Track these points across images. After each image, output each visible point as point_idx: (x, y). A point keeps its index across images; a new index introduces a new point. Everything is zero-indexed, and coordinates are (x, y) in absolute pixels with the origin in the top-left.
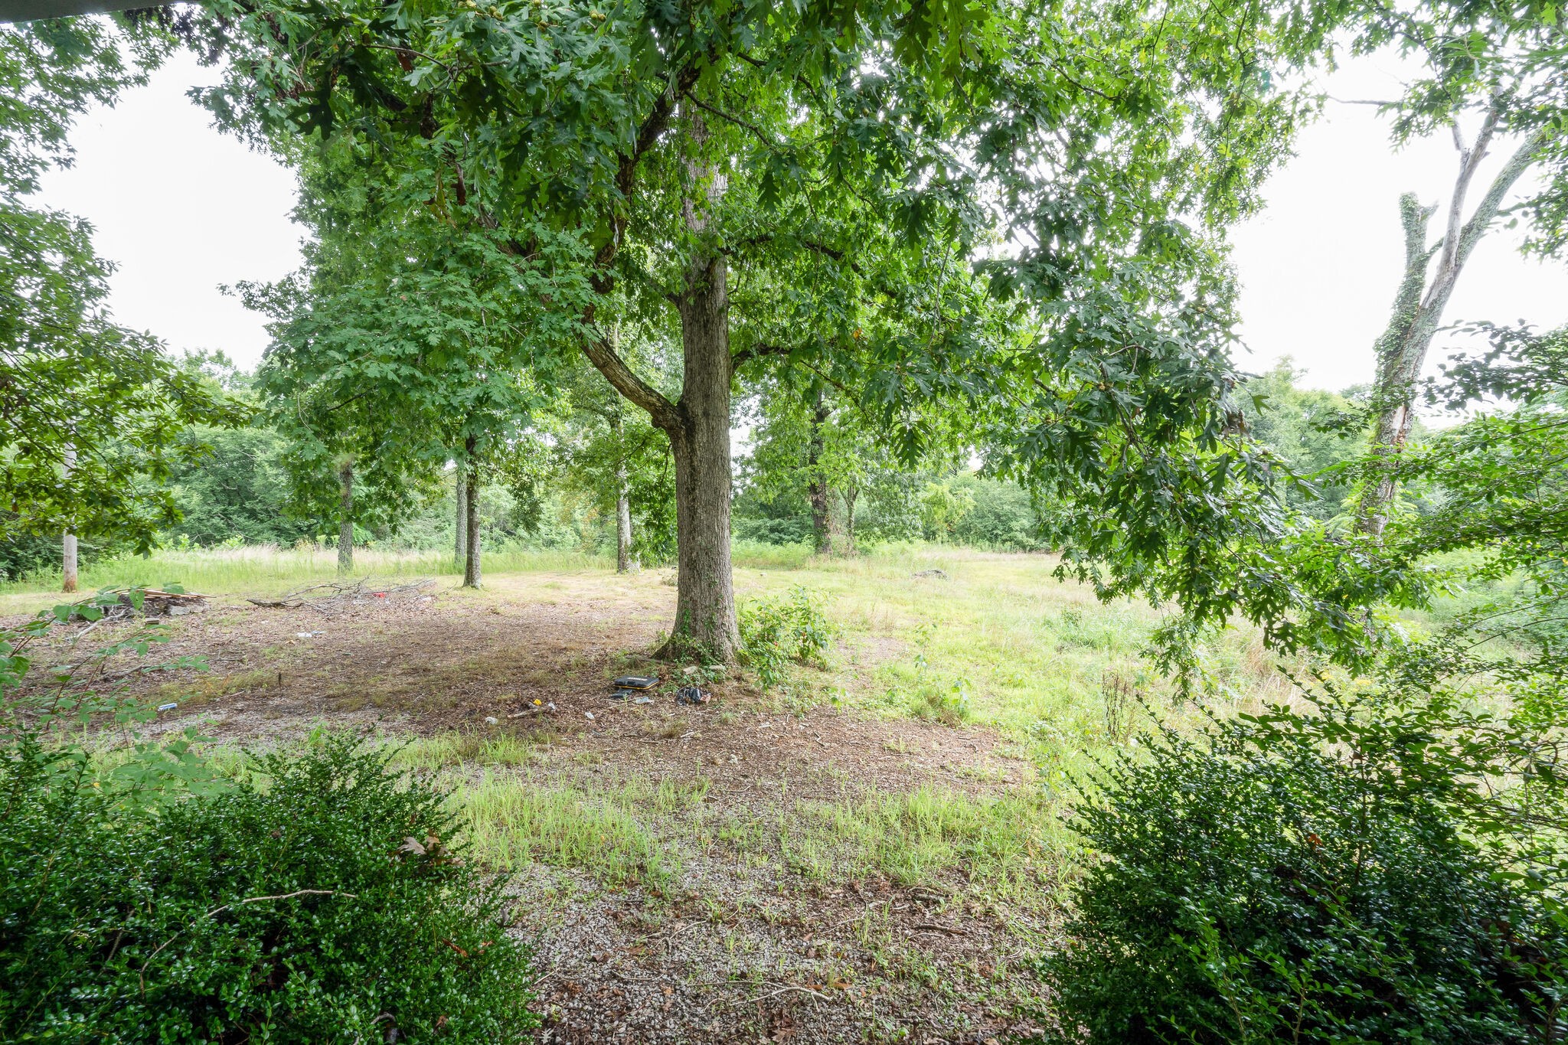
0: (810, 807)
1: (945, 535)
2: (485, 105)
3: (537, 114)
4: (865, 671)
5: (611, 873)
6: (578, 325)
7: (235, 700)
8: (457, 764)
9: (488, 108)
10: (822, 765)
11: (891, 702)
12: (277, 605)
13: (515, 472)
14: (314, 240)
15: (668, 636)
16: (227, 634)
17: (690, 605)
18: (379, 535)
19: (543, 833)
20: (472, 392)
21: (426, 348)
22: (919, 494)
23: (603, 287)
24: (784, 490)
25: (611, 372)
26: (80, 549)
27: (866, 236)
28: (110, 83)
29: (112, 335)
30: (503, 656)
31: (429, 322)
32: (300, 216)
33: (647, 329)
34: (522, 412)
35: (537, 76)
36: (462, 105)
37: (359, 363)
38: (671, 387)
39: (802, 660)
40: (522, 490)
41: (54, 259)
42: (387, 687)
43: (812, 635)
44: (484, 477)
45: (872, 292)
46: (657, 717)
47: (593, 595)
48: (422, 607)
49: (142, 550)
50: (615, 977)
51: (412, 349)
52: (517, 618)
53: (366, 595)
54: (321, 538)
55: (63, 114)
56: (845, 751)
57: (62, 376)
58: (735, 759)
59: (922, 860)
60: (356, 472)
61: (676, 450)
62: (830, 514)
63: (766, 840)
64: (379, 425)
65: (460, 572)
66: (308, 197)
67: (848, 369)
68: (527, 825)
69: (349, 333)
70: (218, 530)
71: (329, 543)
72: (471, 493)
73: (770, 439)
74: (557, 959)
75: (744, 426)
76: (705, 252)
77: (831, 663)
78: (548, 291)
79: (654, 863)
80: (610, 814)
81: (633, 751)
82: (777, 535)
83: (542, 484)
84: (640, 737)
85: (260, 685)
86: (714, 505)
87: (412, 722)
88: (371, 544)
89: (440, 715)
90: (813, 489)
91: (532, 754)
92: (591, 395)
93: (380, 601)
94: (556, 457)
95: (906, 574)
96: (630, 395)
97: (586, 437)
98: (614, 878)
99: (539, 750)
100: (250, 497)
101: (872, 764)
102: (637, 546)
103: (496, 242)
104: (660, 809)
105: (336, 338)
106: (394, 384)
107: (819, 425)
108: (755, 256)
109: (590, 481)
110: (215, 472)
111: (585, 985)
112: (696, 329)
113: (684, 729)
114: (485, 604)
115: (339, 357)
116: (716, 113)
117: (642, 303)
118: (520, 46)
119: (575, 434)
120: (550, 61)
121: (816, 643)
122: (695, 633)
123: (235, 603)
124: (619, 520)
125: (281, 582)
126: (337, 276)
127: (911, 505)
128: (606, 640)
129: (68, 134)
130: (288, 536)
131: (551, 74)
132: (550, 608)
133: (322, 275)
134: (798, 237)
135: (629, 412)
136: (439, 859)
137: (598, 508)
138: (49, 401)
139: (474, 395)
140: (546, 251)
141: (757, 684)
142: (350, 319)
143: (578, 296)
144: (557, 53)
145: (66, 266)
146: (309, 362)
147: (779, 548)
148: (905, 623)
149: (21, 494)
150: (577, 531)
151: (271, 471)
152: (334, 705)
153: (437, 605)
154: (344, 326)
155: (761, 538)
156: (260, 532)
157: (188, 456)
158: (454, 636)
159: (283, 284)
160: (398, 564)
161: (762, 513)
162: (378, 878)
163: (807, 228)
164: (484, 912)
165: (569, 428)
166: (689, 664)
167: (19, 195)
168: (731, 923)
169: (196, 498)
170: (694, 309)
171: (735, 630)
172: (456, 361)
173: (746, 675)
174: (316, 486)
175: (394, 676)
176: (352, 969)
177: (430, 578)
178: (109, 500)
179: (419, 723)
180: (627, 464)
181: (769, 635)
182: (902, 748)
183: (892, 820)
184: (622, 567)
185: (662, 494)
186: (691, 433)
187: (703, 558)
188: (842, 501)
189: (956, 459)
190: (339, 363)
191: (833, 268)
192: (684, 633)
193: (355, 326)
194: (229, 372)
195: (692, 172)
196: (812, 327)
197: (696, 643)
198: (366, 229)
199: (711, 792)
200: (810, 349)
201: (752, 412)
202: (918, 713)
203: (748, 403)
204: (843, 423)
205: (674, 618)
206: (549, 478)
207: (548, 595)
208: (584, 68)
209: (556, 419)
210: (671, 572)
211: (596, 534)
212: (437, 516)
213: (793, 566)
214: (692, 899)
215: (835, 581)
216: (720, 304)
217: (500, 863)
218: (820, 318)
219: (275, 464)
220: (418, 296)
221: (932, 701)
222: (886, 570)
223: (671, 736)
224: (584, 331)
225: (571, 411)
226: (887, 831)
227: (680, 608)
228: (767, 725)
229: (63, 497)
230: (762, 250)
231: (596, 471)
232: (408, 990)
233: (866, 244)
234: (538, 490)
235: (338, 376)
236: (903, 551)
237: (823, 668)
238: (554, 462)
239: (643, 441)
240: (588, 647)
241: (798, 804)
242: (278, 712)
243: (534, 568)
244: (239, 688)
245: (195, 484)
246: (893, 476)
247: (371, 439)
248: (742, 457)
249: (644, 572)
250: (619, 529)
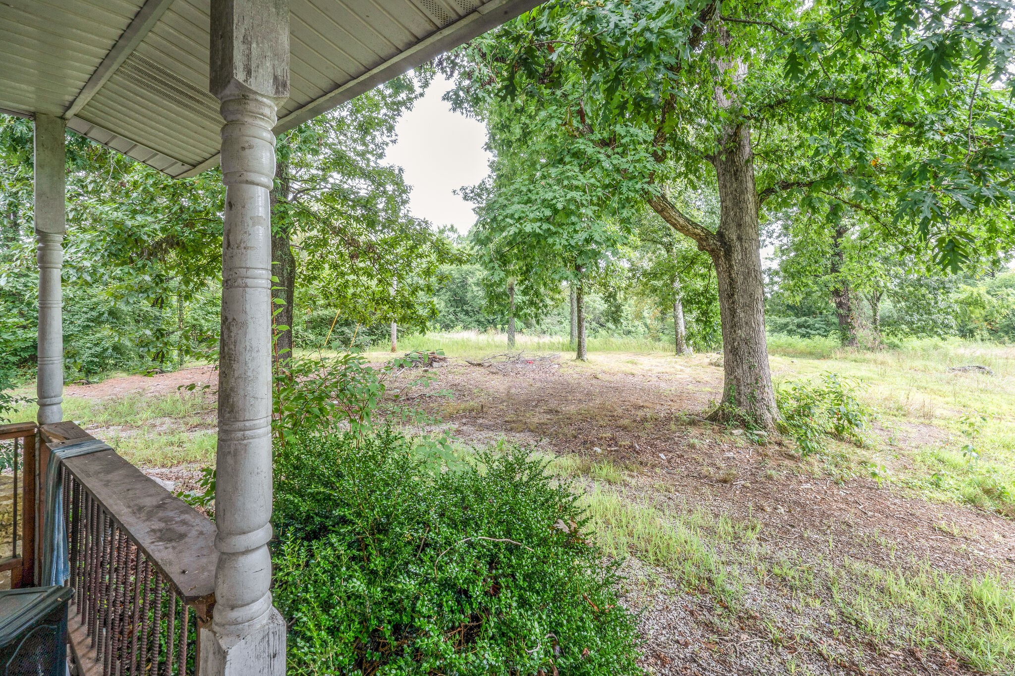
0: (858, 566)
1: (986, 334)
2: (596, 59)
3: (625, 57)
4: (906, 453)
5: (686, 578)
6: (646, 186)
7: (462, 417)
8: (579, 476)
9: (598, 61)
10: (867, 531)
11: (938, 486)
12: (479, 365)
13: (605, 285)
14: (496, 159)
15: (718, 405)
16: (458, 379)
17: (734, 382)
18: (528, 325)
19: (636, 536)
20: (581, 236)
21: (556, 211)
22: (951, 295)
23: (659, 158)
24: (809, 294)
25: (667, 215)
26: (398, 331)
27: (879, 82)
28: (410, 100)
29: (411, 221)
30: (602, 407)
31: (557, 196)
32: (488, 147)
33: (691, 182)
34: (613, 246)
35: (625, 33)
36: (584, 64)
37: (521, 224)
38: (709, 221)
39: (838, 434)
40: (610, 297)
41: (390, 188)
42: (536, 420)
43: (847, 415)
44: (586, 289)
45: (887, 126)
46: (713, 465)
47: (660, 370)
48: (553, 371)
49: (422, 331)
50: (695, 661)
51: (548, 213)
52: (610, 382)
53: (522, 362)
54: (499, 326)
55: (394, 119)
56: (891, 522)
57: (392, 244)
58: (782, 510)
59: (996, 650)
60: (516, 288)
61: (717, 266)
62: (855, 313)
63: (817, 584)
64: (529, 259)
65: (573, 350)
66: (493, 136)
67: (869, 192)
68: (625, 527)
69: (516, 208)
70: (452, 321)
71: (503, 329)
72: (579, 300)
73: (792, 254)
74: (651, 632)
75: (770, 246)
76: (733, 121)
77: (868, 442)
78: (626, 166)
79: (720, 579)
80: (683, 533)
81: (696, 488)
82: (805, 330)
83: (622, 292)
84: (701, 478)
85: (473, 410)
86: (750, 306)
87: (550, 444)
88: (524, 331)
89: (566, 442)
90: (836, 293)
91: (625, 478)
92: (652, 232)
93: (530, 366)
94: (630, 274)
95: (941, 368)
96: (681, 229)
97: (651, 260)
98: (689, 583)
99: (629, 475)
100: (466, 303)
101: (923, 541)
102: (690, 336)
103: (592, 141)
104: (720, 537)
105: (509, 211)
106: (539, 234)
107: (839, 240)
108: (773, 116)
109: (654, 290)
110: (450, 290)
111: (673, 659)
112: (728, 177)
113: (736, 478)
114: (590, 372)
115: (511, 221)
116: (737, 22)
117: (687, 165)
118: (614, 18)
119: (641, 259)
120: (632, 22)
121: (850, 422)
122: (740, 404)
123: (461, 362)
124: (676, 317)
125: (481, 352)
126: (506, 176)
127: (942, 305)
128: (670, 403)
129: (396, 128)
130: (483, 326)
131: (633, 30)
132: (631, 378)
133: (499, 177)
134: (812, 94)
135: (679, 242)
136: (578, 539)
137: (660, 309)
138: (388, 257)
139: (584, 237)
140: (623, 141)
141: (797, 451)
142: (516, 199)
143: (645, 167)
144: (636, 16)
145: (394, 190)
146: (496, 225)
147: (807, 341)
148: (946, 413)
149: (377, 303)
150: (645, 325)
151: (475, 289)
152: (509, 427)
153: (561, 370)
154: (513, 203)
155: (790, 332)
156: (470, 323)
157: (440, 281)
158: (572, 391)
159: (480, 185)
160: (538, 343)
161: (790, 312)
162: (543, 542)
163: (820, 87)
164: (606, 583)
165: (638, 255)
166: (736, 427)
167: (378, 161)
168: (792, 649)
169: (443, 304)
170: (725, 163)
171: (774, 404)
172: (573, 218)
173: (786, 442)
174: (498, 296)
175: (540, 413)
176: (534, 598)
177: (557, 353)
178: (409, 306)
179: (555, 445)
180: (680, 278)
181: (804, 411)
182: (956, 531)
183: (953, 600)
184: (679, 351)
185: (707, 298)
186: (728, 253)
187: (744, 347)
188: (865, 302)
189: (995, 262)
190: (511, 225)
191: (848, 113)
192: (731, 403)
193: (519, 203)
194: (456, 235)
195: (721, 66)
196: (830, 162)
197: (741, 411)
198: (520, 147)
199: (762, 532)
200: (832, 179)
201: (775, 235)
202: (971, 501)
203: (771, 228)
204: (863, 237)
205: (722, 391)
206: (627, 289)
207: (629, 368)
208: (654, 19)
209: (629, 249)
210: (718, 356)
211: (659, 327)
212: (559, 314)
213: (822, 356)
214: (755, 618)
215: (863, 371)
216: (746, 156)
217: (608, 550)
218: (839, 154)
219: (477, 284)
220: (551, 181)
221: (988, 492)
222: (919, 364)
223: (725, 481)
224: (650, 189)
225: (639, 243)
226: (947, 609)
227: (726, 384)
228: (808, 486)
229: (392, 304)
230: (779, 110)
231: (658, 283)
232: (565, 622)
233: (878, 89)
234: (620, 296)
235: (512, 233)
236: (936, 347)
237: (859, 445)
238: (629, 278)
239: (690, 262)
240: (658, 407)
241: (847, 561)
242: (482, 427)
243: (619, 349)
244: (464, 411)
245: (442, 297)
246: (919, 280)
247: (524, 268)
248: (770, 269)
249: (695, 355)
250: (676, 323)
